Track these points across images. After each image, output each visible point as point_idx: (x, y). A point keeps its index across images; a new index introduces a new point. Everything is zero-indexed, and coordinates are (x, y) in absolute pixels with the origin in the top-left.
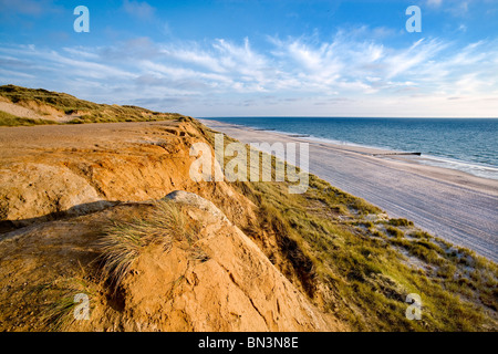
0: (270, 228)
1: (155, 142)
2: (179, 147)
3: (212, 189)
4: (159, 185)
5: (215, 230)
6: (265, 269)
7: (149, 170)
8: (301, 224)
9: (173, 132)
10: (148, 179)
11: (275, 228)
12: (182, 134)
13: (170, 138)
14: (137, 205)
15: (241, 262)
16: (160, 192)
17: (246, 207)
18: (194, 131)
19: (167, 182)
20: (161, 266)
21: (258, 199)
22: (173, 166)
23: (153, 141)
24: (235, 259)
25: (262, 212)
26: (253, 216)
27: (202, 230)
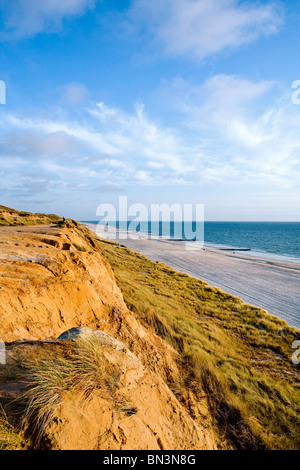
0: (200, 386)
1: (34, 258)
2: (65, 266)
3: (116, 326)
4: (44, 320)
5: (137, 378)
6: (201, 437)
7: (31, 298)
8: (244, 385)
9: (53, 243)
10: (30, 312)
11: (206, 388)
12: (66, 247)
13: (52, 253)
14: (41, 343)
15: (169, 424)
16: (46, 330)
17: (163, 354)
18: (81, 243)
19: (55, 317)
20: (85, 416)
21: (179, 343)
22: (63, 294)
23: (30, 257)
24: (163, 420)
25: (186, 362)
26: (174, 367)
27: (122, 377)
